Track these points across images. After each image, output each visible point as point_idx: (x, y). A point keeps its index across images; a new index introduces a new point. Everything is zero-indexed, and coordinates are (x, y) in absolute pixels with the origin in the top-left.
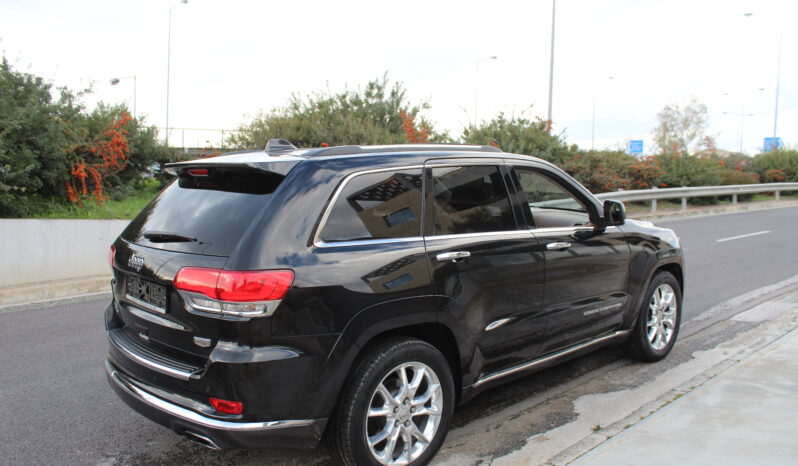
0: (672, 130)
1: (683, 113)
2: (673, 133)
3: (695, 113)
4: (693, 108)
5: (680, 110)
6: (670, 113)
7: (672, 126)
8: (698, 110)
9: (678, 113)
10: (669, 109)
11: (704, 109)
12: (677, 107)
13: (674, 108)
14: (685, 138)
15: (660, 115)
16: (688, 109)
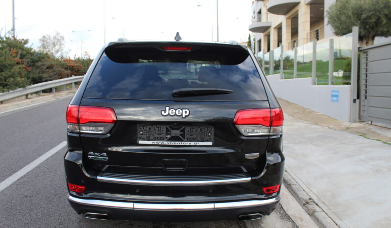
0: (48, 48)
1: (52, 39)
2: (48, 50)
3: (58, 40)
4: (57, 37)
5: (51, 38)
6: (45, 39)
7: (48, 46)
8: (59, 38)
9: (50, 39)
10: (45, 37)
11: (63, 38)
12: (49, 37)
13: (48, 37)
14: (54, 52)
15: (41, 40)
16: (55, 38)
